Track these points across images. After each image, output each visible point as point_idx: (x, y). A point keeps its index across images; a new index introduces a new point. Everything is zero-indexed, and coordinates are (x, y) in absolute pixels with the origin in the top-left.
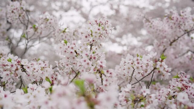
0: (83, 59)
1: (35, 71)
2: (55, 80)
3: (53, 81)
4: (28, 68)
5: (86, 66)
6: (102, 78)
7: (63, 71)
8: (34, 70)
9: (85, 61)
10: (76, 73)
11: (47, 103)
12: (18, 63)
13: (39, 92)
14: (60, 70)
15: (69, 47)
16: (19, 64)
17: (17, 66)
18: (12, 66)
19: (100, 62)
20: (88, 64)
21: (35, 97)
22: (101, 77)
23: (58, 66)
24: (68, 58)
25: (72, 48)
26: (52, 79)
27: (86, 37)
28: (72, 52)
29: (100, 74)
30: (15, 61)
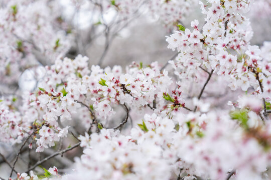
0: (220, 55)
1: (145, 89)
2: (179, 95)
3: (176, 98)
4: (133, 87)
5: (229, 65)
6: (260, 79)
7: (186, 75)
8: (142, 87)
9: (224, 57)
10: (209, 73)
11: (191, 148)
12: (116, 84)
13: (165, 126)
14: (180, 74)
15: (189, 36)
16: (118, 85)
17: (116, 88)
18: (109, 91)
19: (250, 54)
20: (230, 60)
21: (161, 135)
22: (257, 78)
23: (175, 68)
24: (191, 54)
25: (195, 37)
26: (174, 95)
27: (215, 12)
28: (196, 44)
29: (255, 74)
30: (111, 81)
